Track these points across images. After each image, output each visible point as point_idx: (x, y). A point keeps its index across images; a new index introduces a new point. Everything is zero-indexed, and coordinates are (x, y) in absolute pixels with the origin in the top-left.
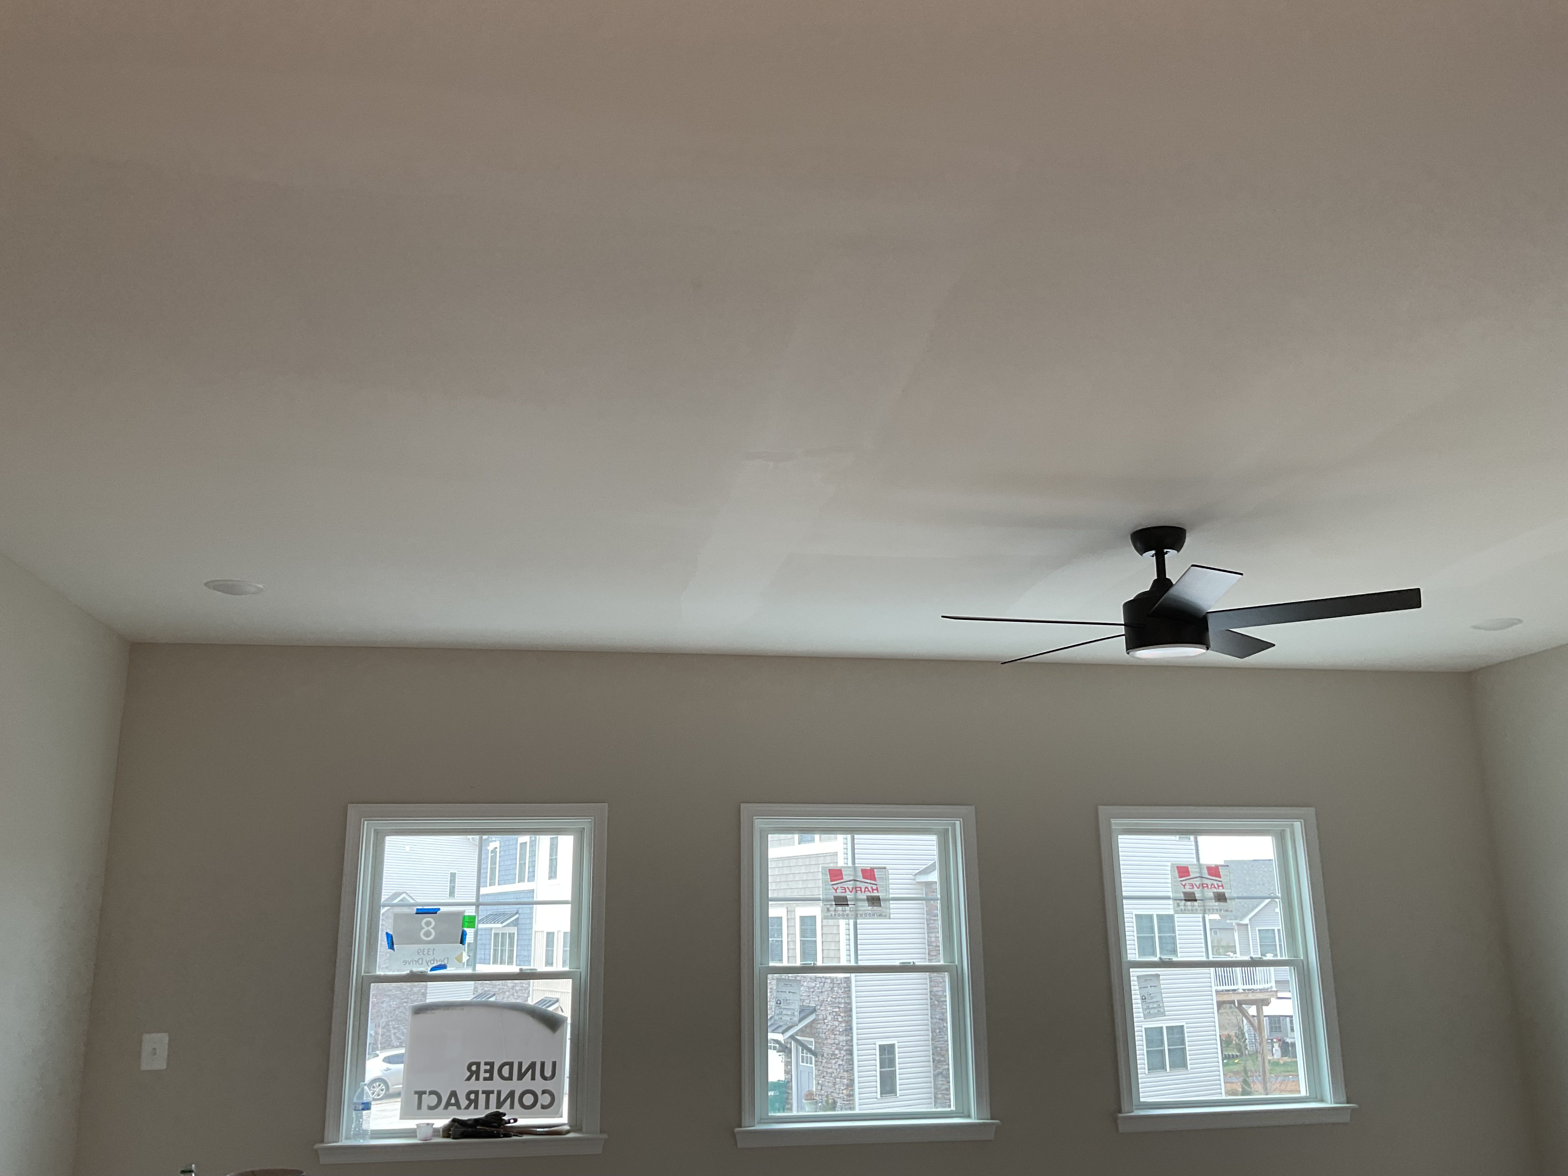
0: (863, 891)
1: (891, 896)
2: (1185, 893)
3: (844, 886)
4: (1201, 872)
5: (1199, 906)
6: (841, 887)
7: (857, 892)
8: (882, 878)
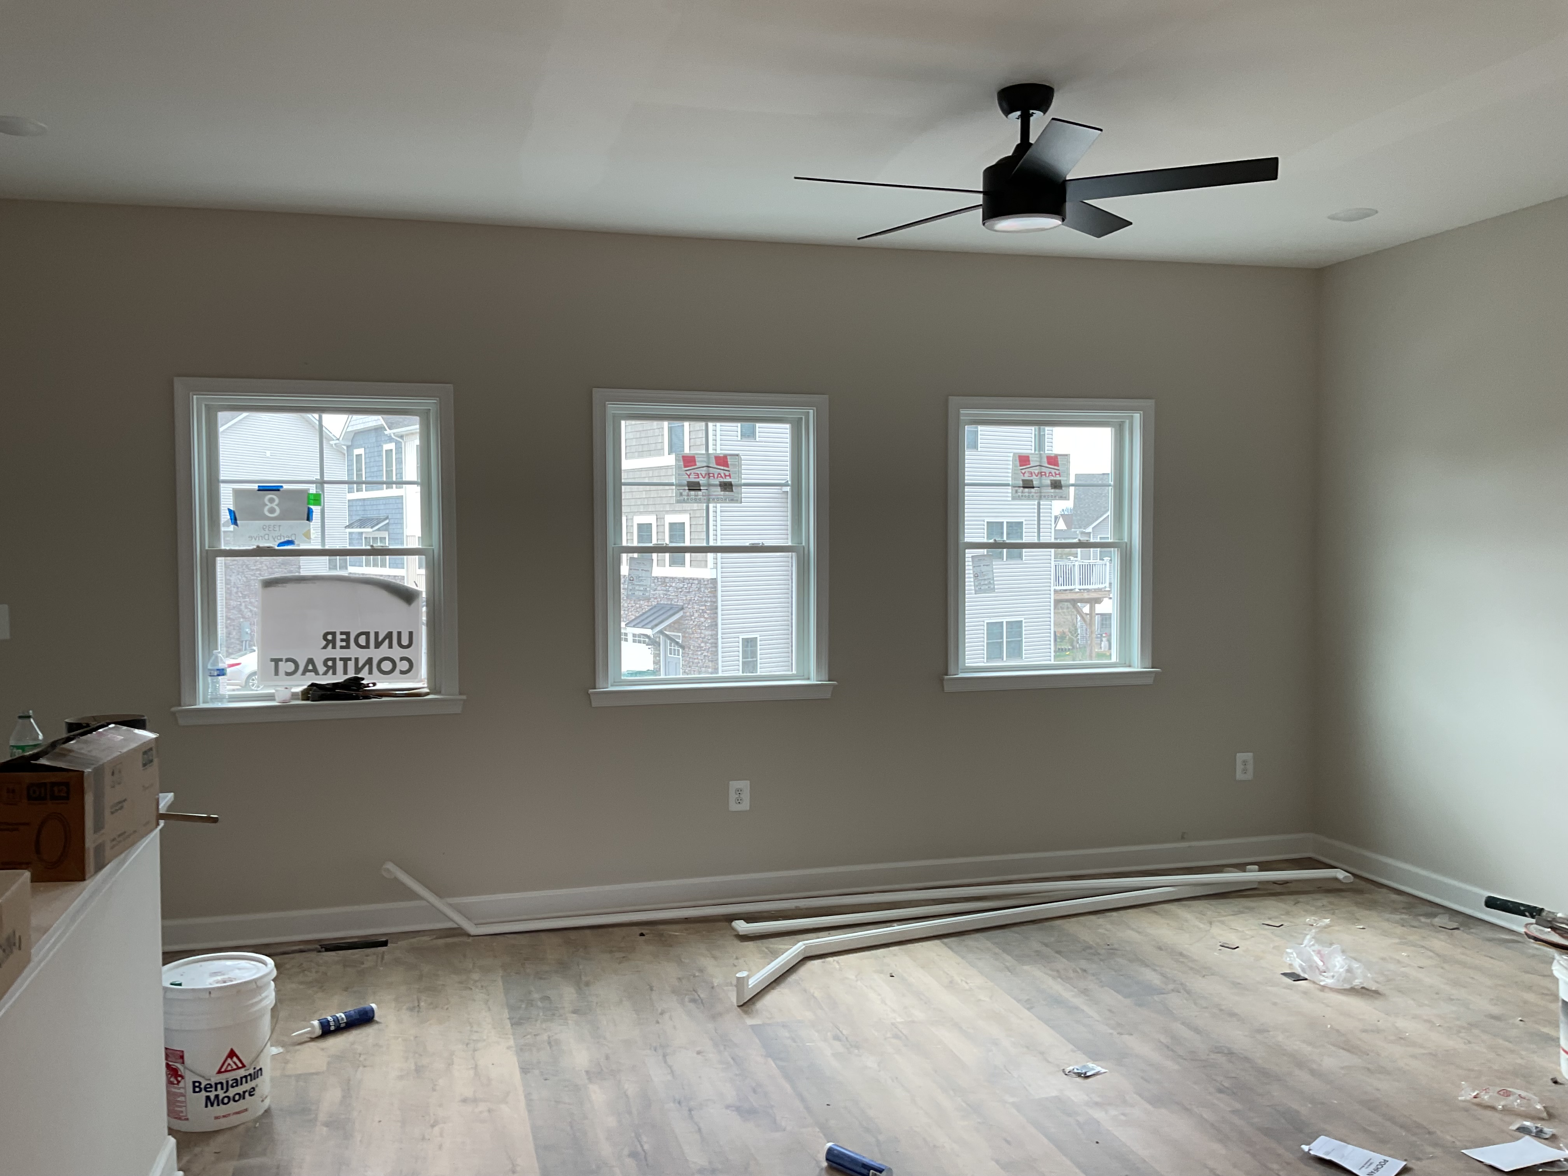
0: (716, 477)
1: (743, 481)
2: (1023, 481)
3: (697, 472)
4: (1040, 462)
5: (1035, 493)
6: (694, 473)
7: (709, 478)
8: (736, 464)
